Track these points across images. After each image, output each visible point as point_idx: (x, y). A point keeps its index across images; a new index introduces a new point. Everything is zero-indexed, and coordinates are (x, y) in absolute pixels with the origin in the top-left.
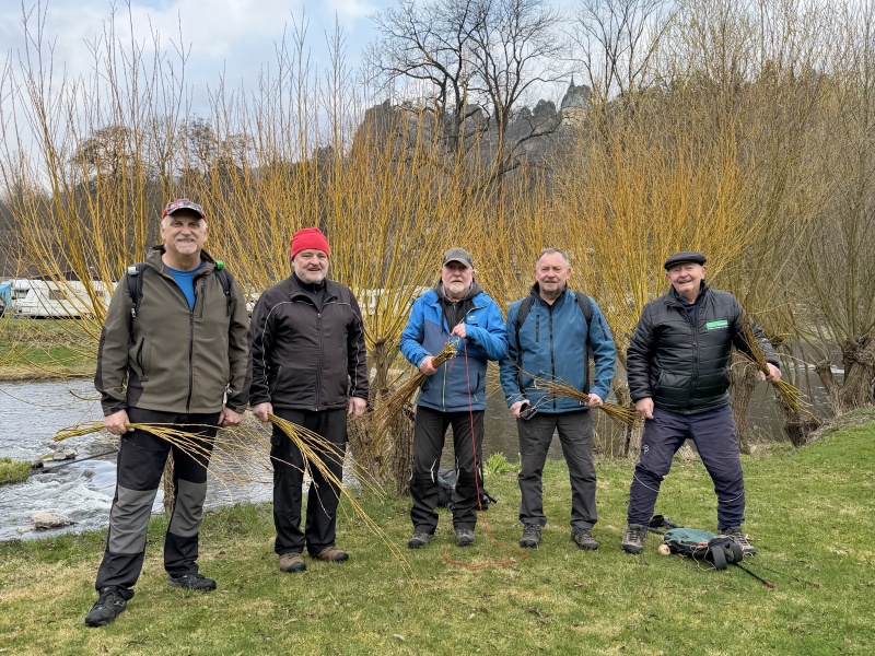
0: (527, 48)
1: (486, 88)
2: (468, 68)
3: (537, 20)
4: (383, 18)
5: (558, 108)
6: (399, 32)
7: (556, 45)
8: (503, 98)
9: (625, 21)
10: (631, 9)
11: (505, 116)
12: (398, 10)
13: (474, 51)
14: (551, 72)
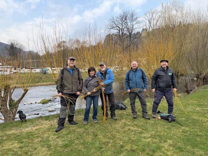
0: (134, 23)
1: (127, 30)
2: (123, 27)
3: (136, 18)
4: (108, 19)
5: (141, 33)
6: (111, 22)
7: (140, 22)
8: (130, 32)
9: (152, 17)
10: (153, 14)
11: (131, 35)
12: (111, 18)
13: (125, 24)
14: (139, 27)
